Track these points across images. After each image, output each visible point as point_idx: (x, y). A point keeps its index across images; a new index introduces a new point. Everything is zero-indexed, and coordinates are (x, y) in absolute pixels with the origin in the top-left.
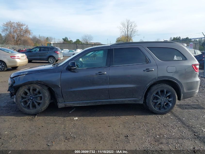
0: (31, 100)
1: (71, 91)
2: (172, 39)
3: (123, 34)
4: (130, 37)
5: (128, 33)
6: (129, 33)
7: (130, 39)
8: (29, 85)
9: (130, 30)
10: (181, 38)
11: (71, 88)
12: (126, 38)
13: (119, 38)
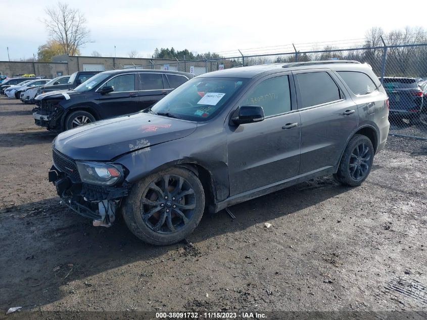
0: (169, 207)
1: (244, 171)
2: (160, 51)
3: (55, 37)
4: (74, 44)
5: (66, 35)
6: (69, 35)
7: (74, 51)
8: (160, 173)
9: (71, 28)
10: (176, 51)
11: (245, 164)
12: (64, 47)
13: (43, 47)
